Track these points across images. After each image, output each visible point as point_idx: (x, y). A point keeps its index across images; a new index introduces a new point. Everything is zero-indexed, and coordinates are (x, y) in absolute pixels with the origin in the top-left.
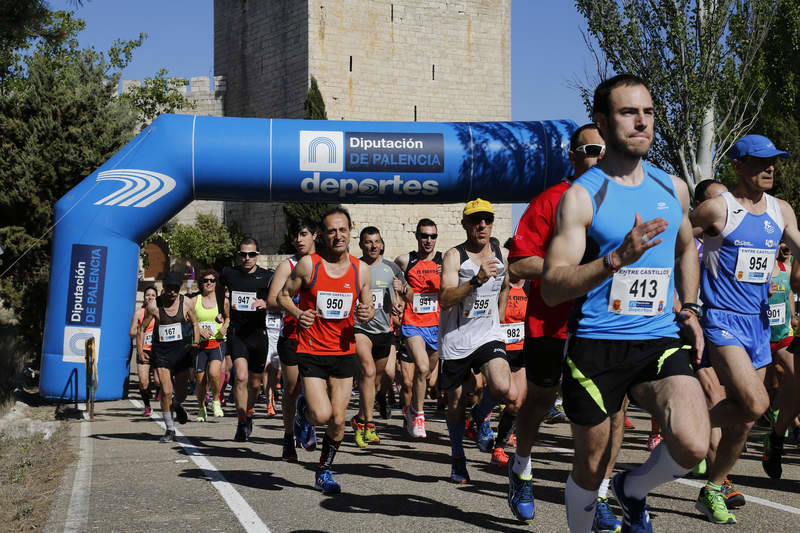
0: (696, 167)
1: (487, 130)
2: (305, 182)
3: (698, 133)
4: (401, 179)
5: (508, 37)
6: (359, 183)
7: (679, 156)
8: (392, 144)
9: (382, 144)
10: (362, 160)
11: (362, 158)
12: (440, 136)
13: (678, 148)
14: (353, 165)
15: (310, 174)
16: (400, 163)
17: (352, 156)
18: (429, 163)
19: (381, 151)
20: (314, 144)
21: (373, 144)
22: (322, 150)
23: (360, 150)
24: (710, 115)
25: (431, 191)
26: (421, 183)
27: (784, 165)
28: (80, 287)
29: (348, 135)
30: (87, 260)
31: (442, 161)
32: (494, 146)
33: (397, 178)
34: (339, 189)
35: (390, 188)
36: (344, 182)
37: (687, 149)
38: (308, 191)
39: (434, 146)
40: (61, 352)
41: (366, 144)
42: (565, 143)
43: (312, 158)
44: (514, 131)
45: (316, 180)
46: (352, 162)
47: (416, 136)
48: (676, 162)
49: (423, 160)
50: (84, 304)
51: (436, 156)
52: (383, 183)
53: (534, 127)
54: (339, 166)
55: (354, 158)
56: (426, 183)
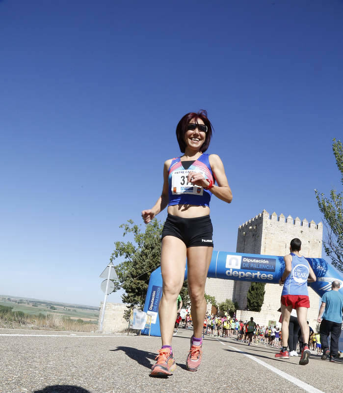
2: (227, 272)
6: (245, 274)
8: (257, 261)
9: (254, 261)
10: (247, 266)
11: (247, 265)
12: (274, 260)
14: (244, 268)
15: (229, 269)
16: (260, 268)
17: (243, 264)
18: (270, 268)
19: (254, 263)
20: (231, 259)
21: (251, 261)
22: (234, 262)
23: (246, 262)
25: (270, 278)
26: (267, 275)
28: (153, 299)
29: (243, 257)
30: (156, 291)
31: (275, 267)
33: (259, 272)
34: (238, 275)
35: (256, 276)
36: (240, 273)
38: (228, 275)
39: (272, 263)
41: (248, 260)
43: (230, 264)
45: (231, 271)
47: (266, 259)
49: (268, 267)
50: (154, 305)
51: (273, 266)
52: (254, 274)
54: (239, 267)
55: (244, 265)
56: (269, 275)
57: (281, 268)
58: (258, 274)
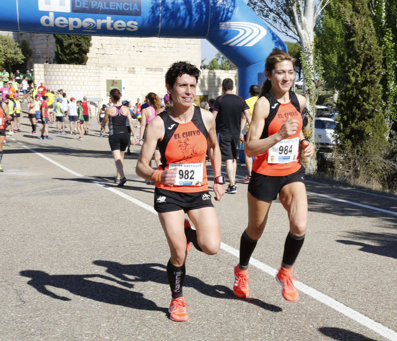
0: (303, 18)
4: (112, 19)
6: (82, 21)
7: (292, 10)
11: (84, 4)
13: (292, 5)
14: (77, 9)
15: (47, 13)
16: (111, 8)
17: (76, 2)
18: (131, 9)
25: (132, 28)
26: (126, 22)
27: (358, 19)
31: (140, 8)
34: (68, 24)
36: (71, 20)
37: (298, 6)
38: (46, 25)
43: (48, 2)
45: (51, 17)
46: (76, 6)
48: (291, 14)
49: (126, 7)
51: (135, 5)
52: (100, 22)
54: (67, 9)
55: (78, 4)
56: (129, 23)
57: (152, 8)
58: (108, 20)
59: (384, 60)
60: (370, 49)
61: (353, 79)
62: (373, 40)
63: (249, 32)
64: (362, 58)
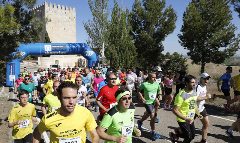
0: (102, 51)
1: (73, 44)
2: (46, 52)
3: (102, 46)
5: (75, 24)
6: (54, 52)
7: (99, 49)
8: (59, 47)
9: (57, 46)
10: (54, 49)
12: (66, 45)
14: (53, 50)
15: (46, 51)
19: (57, 48)
20: (47, 47)
21: (56, 47)
22: (48, 48)
24: (103, 44)
26: (63, 52)
27: (113, 51)
28: (11, 70)
29: (52, 45)
30: (12, 65)
32: (74, 47)
33: (60, 51)
35: (58, 53)
36: (52, 52)
40: (9, 79)
41: (55, 47)
42: (84, 46)
43: (47, 49)
44: (77, 44)
45: (47, 52)
47: (62, 45)
50: (12, 72)
52: (58, 52)
53: (79, 44)
54: (51, 50)
58: (60, 52)
59: (119, 59)
60: (116, 57)
61: (113, 63)
62: (116, 55)
63: (90, 53)
64: (114, 59)
